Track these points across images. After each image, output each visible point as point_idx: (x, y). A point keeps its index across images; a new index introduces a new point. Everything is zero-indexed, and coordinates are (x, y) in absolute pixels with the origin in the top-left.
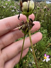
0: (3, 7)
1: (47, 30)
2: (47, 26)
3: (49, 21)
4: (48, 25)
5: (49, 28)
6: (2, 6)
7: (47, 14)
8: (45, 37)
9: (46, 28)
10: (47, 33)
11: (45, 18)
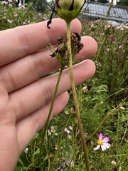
0: (6, 22)
1: (107, 87)
2: (106, 77)
3: (113, 66)
4: (110, 74)
5: (112, 83)
6: (5, 18)
7: (108, 49)
8: (102, 102)
9: (104, 82)
10: (107, 93)
11: (105, 58)
